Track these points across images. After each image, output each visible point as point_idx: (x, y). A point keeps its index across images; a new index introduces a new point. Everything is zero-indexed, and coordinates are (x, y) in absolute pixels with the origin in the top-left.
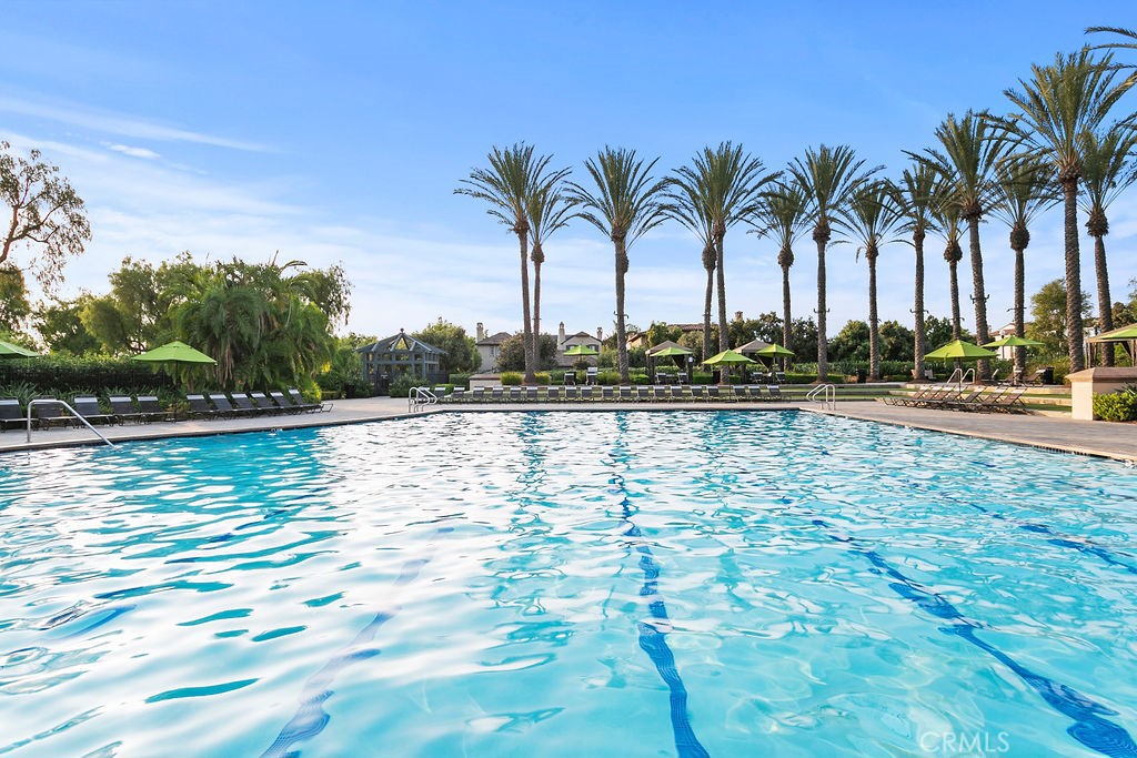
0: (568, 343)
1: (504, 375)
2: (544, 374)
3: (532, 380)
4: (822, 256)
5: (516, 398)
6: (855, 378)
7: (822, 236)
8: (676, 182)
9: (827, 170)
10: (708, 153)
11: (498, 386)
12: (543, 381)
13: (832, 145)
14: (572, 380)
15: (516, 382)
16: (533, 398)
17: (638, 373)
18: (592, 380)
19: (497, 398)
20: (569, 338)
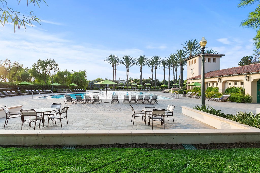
0: (121, 81)
1: (110, 87)
2: (116, 87)
3: (114, 88)
4: (156, 71)
5: (112, 91)
6: (161, 88)
7: (156, 68)
8: (135, 60)
9: (156, 59)
10: (140, 56)
11: (109, 89)
12: (116, 88)
13: (157, 56)
14: (120, 88)
15: (112, 88)
16: (114, 90)
17: (130, 87)
18: (123, 88)
19: (109, 90)
20: (121, 80)
